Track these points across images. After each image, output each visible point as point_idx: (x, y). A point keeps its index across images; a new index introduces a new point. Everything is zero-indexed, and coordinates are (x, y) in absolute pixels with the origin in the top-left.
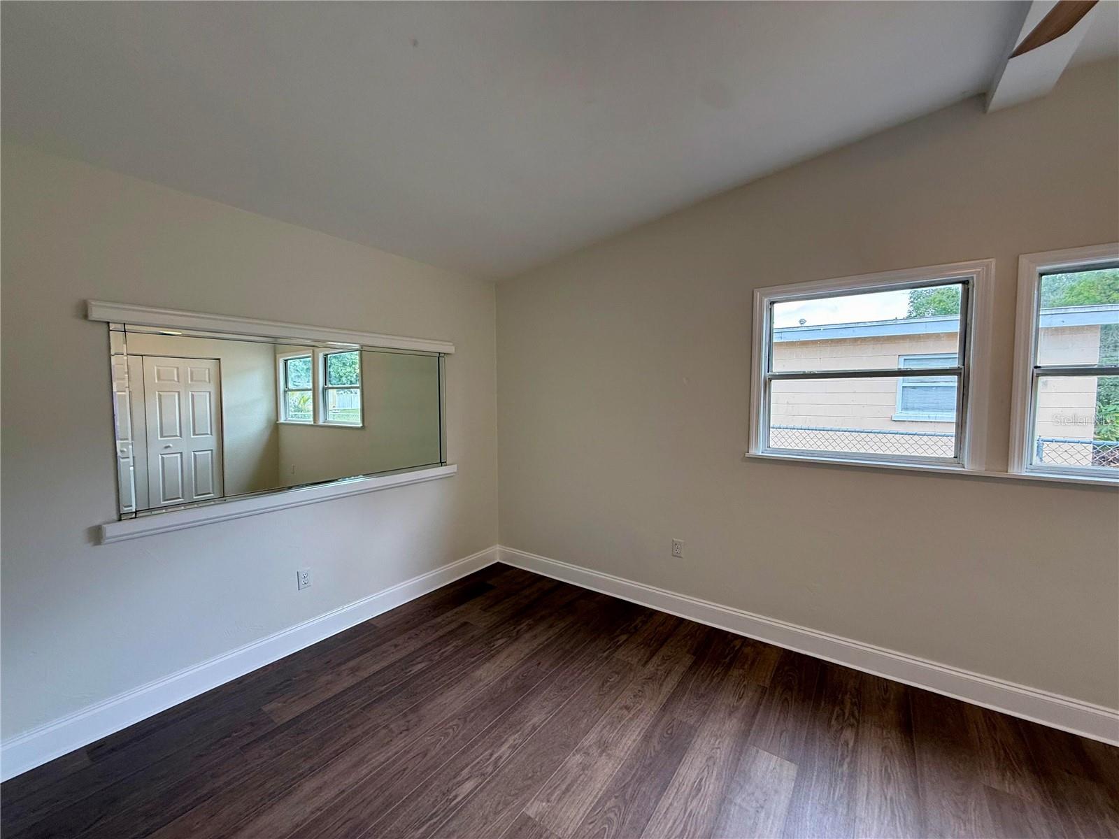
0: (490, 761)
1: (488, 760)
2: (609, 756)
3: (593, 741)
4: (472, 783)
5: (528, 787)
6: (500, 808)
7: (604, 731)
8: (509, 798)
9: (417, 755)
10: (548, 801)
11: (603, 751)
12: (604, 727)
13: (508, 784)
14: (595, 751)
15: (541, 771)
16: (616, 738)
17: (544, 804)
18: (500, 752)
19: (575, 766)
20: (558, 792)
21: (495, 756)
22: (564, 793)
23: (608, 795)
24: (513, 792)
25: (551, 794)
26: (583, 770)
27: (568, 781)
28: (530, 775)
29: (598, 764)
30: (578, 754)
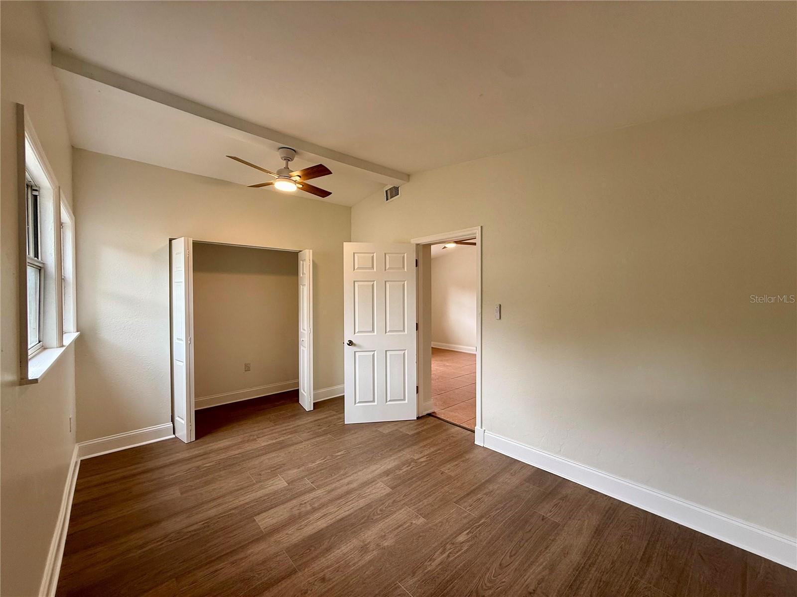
0: (448, 552)
1: (450, 553)
2: (363, 541)
3: (369, 554)
4: (459, 540)
5: (423, 532)
6: (440, 524)
7: (356, 560)
8: (435, 528)
9: (507, 566)
10: (412, 523)
11: (366, 545)
12: (354, 564)
13: (435, 536)
14: (372, 546)
15: (413, 539)
16: (351, 553)
17: (414, 522)
18: (441, 557)
19: (389, 539)
20: (405, 526)
21: (445, 555)
22: (401, 525)
23: (377, 521)
24: (432, 530)
25: (409, 526)
26: (385, 536)
27: (397, 531)
28: (421, 538)
29: (374, 537)
30: (385, 547)
